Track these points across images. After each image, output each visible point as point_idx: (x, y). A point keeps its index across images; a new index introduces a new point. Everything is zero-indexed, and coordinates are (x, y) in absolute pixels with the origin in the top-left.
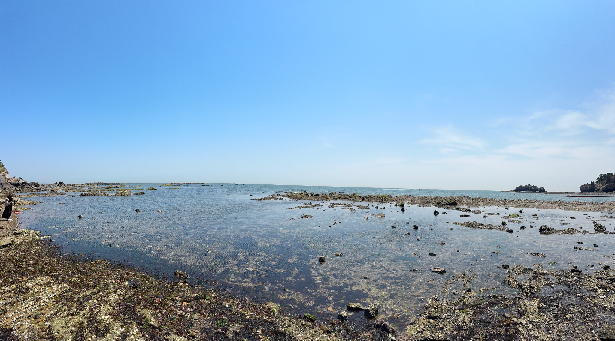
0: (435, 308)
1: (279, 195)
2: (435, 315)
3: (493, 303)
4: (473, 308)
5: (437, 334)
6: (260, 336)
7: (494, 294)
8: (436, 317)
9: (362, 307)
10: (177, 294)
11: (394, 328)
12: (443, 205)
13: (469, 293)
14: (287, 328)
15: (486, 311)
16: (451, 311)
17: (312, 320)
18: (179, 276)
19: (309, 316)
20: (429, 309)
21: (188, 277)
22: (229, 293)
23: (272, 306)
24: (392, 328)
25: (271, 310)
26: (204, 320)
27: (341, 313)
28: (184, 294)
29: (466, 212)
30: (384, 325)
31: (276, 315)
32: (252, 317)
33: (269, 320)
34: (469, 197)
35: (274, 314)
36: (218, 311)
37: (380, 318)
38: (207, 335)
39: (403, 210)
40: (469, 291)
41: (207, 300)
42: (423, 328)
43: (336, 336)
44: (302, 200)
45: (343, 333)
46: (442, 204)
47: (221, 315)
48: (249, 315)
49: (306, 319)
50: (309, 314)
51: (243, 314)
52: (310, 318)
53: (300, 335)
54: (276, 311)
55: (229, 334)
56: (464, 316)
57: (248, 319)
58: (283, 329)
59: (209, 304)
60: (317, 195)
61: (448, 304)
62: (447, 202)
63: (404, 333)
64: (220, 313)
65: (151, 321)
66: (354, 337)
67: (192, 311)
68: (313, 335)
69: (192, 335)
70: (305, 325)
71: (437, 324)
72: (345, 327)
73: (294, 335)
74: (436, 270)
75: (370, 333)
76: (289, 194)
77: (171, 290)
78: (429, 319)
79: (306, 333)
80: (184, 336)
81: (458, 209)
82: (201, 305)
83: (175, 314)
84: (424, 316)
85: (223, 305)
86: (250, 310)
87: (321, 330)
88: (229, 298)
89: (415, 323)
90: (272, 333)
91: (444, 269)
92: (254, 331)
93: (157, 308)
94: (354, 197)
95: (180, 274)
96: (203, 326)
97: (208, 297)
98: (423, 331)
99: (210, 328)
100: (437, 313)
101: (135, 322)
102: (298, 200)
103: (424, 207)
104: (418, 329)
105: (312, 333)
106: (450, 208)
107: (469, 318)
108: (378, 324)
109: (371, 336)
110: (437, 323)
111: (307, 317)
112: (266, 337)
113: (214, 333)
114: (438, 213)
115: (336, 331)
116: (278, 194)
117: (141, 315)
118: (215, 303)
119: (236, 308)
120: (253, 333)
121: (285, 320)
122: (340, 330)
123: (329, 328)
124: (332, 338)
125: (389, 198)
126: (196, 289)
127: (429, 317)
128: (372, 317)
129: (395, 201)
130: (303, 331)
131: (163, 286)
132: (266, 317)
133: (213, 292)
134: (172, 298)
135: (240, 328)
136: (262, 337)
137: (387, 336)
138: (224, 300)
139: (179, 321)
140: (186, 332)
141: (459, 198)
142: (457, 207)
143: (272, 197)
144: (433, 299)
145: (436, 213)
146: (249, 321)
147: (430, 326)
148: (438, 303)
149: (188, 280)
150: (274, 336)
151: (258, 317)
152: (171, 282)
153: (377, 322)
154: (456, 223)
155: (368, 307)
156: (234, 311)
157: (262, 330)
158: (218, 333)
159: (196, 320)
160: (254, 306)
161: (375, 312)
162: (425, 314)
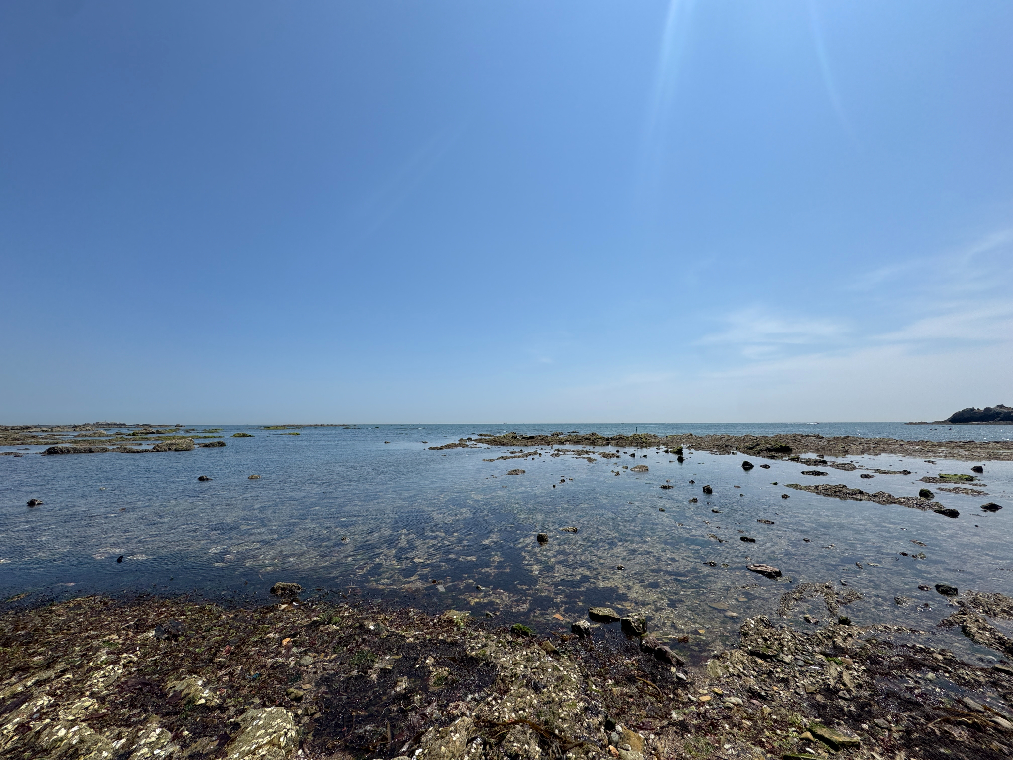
0: (765, 640)
1: (470, 439)
2: (768, 652)
3: (920, 664)
4: (861, 660)
5: (775, 688)
6: (431, 668)
7: (920, 643)
8: (770, 657)
9: (616, 615)
10: (272, 628)
11: (682, 659)
12: (761, 450)
13: (847, 627)
14: (481, 650)
15: (901, 677)
16: (804, 652)
17: (526, 634)
18: (280, 593)
19: (520, 628)
20: (752, 638)
21: (299, 591)
22: (378, 606)
23: (455, 617)
24: (675, 657)
25: (453, 623)
26: (325, 661)
27: (577, 623)
28: (288, 624)
29: (816, 465)
30: (660, 649)
31: (462, 631)
32: (418, 639)
33: (449, 640)
34: (820, 435)
35: (458, 629)
36: (354, 640)
37: (651, 637)
38: (329, 687)
39: (681, 460)
40: (845, 622)
41: (335, 624)
42: (742, 670)
43: (570, 660)
44: (506, 446)
45: (583, 656)
46: (758, 449)
47: (360, 645)
48: (412, 637)
49: (514, 632)
50: (521, 625)
51: (401, 636)
52: (522, 632)
53: (504, 659)
54: (462, 624)
55: (372, 676)
56: (839, 670)
57: (411, 643)
58: (473, 651)
59: (337, 631)
60: (532, 438)
61: (794, 637)
62: (770, 446)
63: (702, 670)
64: (357, 642)
65: (200, 698)
66: (605, 663)
67: (300, 653)
68: (528, 658)
69: (296, 696)
70: (513, 643)
71: (772, 669)
72: (587, 646)
73: (493, 659)
74: (759, 569)
75: (634, 660)
76: (487, 438)
77: (259, 622)
78: (754, 656)
79: (515, 655)
80: (277, 703)
81: (796, 459)
82: (322, 637)
83: (264, 666)
84: (741, 648)
85: (364, 628)
86: (415, 627)
87: (542, 650)
88: (378, 612)
89: (723, 657)
90: (454, 660)
91: (777, 570)
92: (420, 662)
93: (222, 667)
94: (592, 438)
95: (283, 589)
96: (322, 674)
97: (336, 619)
98: (742, 675)
99: (336, 674)
100: (772, 648)
101: (157, 714)
102: (502, 447)
103: (720, 454)
104: (731, 670)
105: (527, 654)
106: (776, 457)
107: (854, 678)
108: (647, 646)
109: (636, 665)
110: (774, 669)
111: (517, 629)
112: (442, 668)
113: (343, 682)
114: (751, 466)
115: (569, 651)
116: (468, 439)
117: (177, 694)
118: (350, 626)
119: (389, 628)
120: (418, 666)
121: (477, 637)
122: (576, 650)
123: (556, 647)
124: (563, 664)
125: (653, 440)
126: (314, 610)
127: (752, 653)
128: (638, 635)
129: (664, 444)
130: (510, 653)
131: (243, 620)
132: (443, 636)
133: (347, 608)
134: (261, 638)
135: (395, 662)
136: (434, 669)
137: (667, 669)
138: (367, 618)
139: (270, 678)
140: (283, 695)
141: (796, 439)
142: (793, 455)
143: (459, 444)
144: (757, 620)
145: (747, 466)
146: (412, 646)
147: (757, 670)
148: (772, 632)
149: (298, 597)
150: (457, 664)
151: (428, 637)
152: (263, 607)
153: (647, 642)
154: (795, 487)
155: (628, 616)
156: (385, 635)
157: (435, 658)
158: (350, 679)
159: (307, 666)
160: (422, 619)
161: (641, 626)
162: (743, 646)
